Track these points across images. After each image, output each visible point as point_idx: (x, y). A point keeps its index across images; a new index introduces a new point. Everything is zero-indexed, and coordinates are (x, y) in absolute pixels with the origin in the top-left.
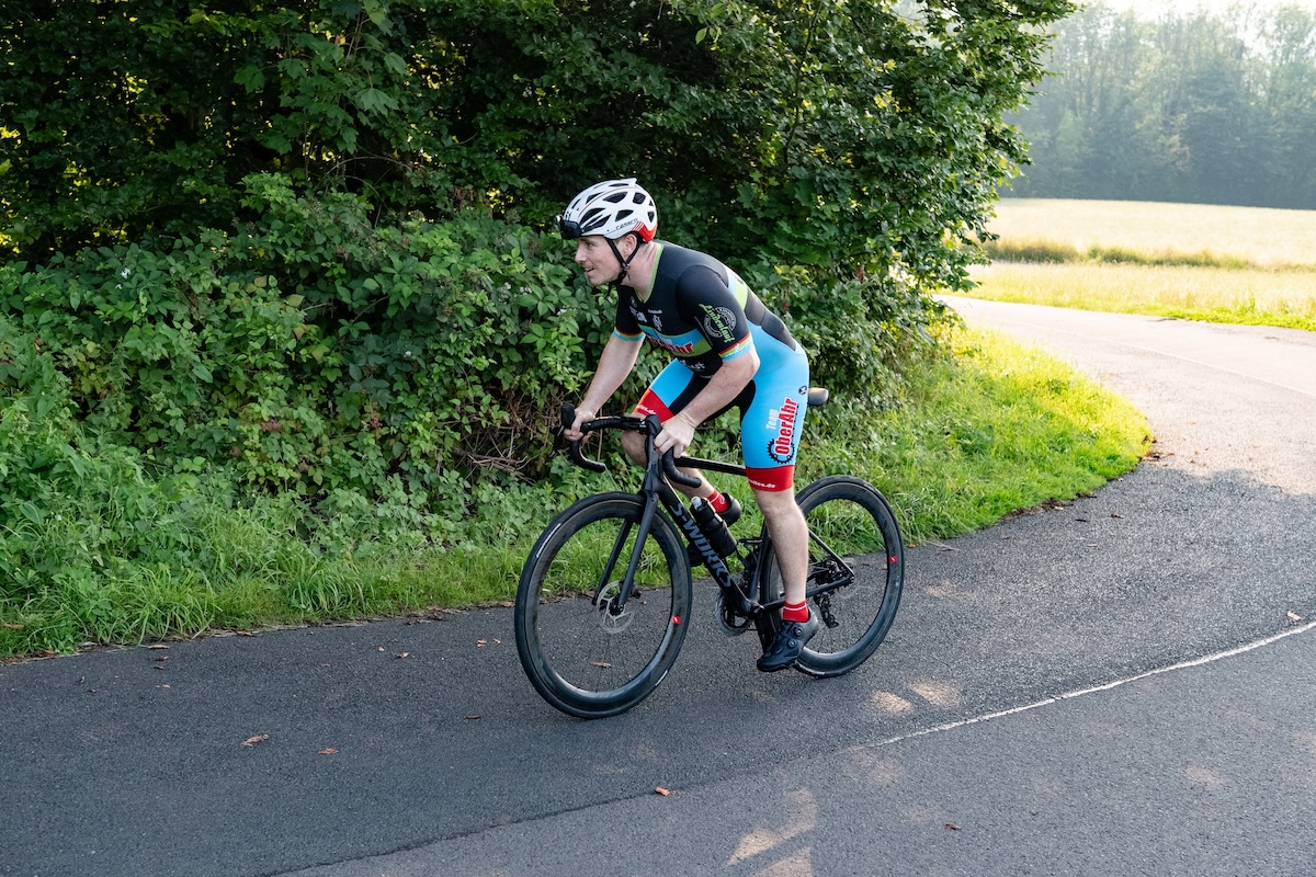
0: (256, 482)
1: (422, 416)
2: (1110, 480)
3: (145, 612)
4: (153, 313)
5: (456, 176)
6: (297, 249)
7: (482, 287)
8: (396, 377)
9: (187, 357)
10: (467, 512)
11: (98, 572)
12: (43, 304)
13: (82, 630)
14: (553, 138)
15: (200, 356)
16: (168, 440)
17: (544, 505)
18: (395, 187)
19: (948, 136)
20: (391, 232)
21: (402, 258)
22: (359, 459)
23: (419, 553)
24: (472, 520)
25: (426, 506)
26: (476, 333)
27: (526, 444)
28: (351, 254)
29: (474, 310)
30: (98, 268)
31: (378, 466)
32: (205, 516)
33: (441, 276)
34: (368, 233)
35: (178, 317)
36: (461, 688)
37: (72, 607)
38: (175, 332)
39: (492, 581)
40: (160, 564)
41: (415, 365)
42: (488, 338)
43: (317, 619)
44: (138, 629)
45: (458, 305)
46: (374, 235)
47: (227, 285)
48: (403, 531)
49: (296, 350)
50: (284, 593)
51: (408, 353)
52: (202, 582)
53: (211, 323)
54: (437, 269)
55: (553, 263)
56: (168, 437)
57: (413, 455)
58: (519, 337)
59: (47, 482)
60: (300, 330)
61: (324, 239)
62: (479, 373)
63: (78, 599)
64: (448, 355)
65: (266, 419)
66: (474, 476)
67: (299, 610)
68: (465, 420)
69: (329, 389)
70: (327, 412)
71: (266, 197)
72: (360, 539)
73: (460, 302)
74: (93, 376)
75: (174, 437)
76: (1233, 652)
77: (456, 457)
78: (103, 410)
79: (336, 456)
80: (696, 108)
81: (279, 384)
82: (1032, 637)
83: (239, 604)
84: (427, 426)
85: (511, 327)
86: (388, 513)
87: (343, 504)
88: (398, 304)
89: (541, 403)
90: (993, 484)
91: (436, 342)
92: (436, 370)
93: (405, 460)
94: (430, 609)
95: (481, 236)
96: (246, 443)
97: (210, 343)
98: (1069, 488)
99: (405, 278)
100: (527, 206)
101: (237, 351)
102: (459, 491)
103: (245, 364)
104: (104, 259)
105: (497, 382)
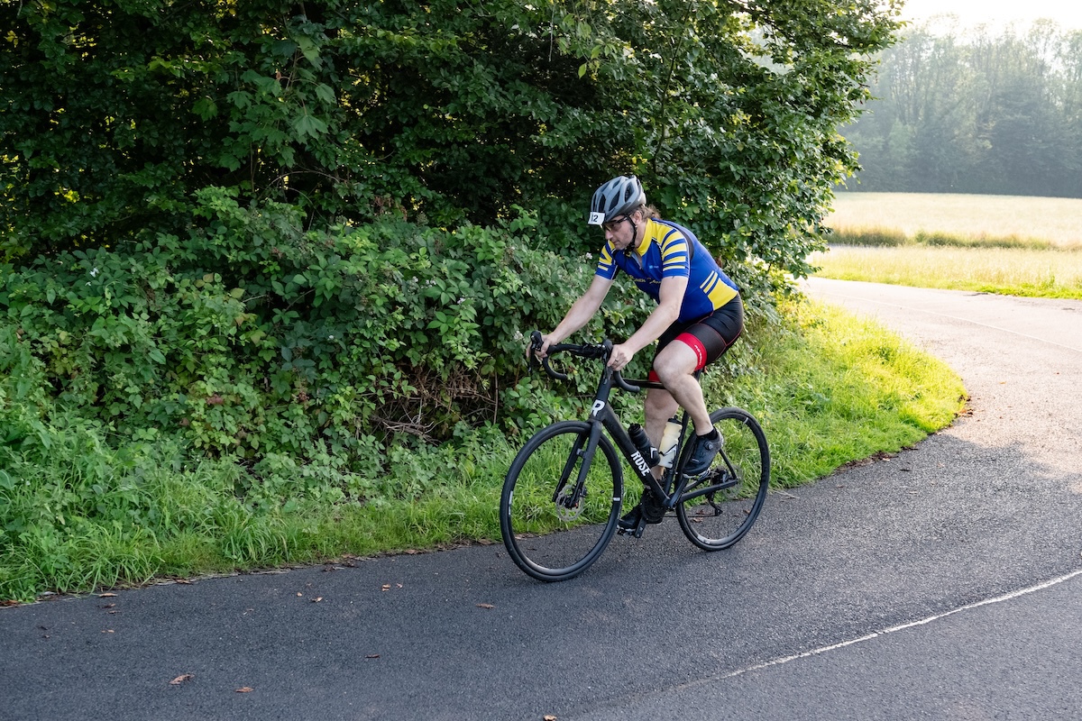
0: (202, 448)
1: (343, 390)
2: (930, 434)
3: (98, 565)
4: (116, 306)
5: (377, 186)
6: (240, 250)
7: (393, 280)
8: (322, 357)
9: (144, 343)
10: (382, 470)
11: (60, 530)
12: (25, 299)
13: (43, 581)
14: (457, 153)
15: (156, 342)
16: (127, 413)
17: (447, 463)
18: (325, 197)
19: (790, 148)
20: (319, 235)
21: (327, 257)
22: (289, 426)
23: (337, 508)
24: (385, 478)
25: (347, 466)
26: (388, 319)
27: (433, 412)
28: (284, 254)
29: (386, 300)
30: (72, 269)
31: (306, 433)
32: (154, 479)
33: (359, 272)
34: (300, 236)
35: (137, 309)
36: (365, 628)
37: (35, 561)
38: (136, 323)
39: (399, 532)
40: (114, 521)
41: (338, 347)
42: (399, 323)
43: (246, 568)
44: (91, 580)
45: (372, 296)
46: (304, 238)
47: (179, 282)
48: (326, 488)
49: (237, 336)
50: (219, 545)
51: (331, 337)
52: (149, 537)
53: (165, 313)
54: (355, 265)
55: (455, 258)
56: (128, 410)
57: (335, 423)
58: (426, 322)
59: (18, 453)
60: (241, 318)
61: (262, 241)
62: (392, 354)
63: (41, 554)
64: (365, 339)
65: (210, 394)
66: (387, 440)
67: (231, 560)
68: (380, 393)
69: (265, 368)
70: (264, 387)
71: (213, 207)
72: (288, 496)
73: (373, 293)
74: (65, 360)
75: (133, 410)
76: (1033, 589)
77: (373, 423)
78: (73, 388)
79: (270, 425)
80: (578, 128)
81: (223, 364)
82: (860, 576)
83: (179, 556)
84: (347, 398)
85: (418, 314)
86: (313, 473)
87: (275, 466)
88: (323, 295)
89: (445, 377)
90: (829, 439)
91: (355, 327)
92: (354, 352)
93: (328, 427)
94: (345, 557)
95: (395, 236)
96: (193, 415)
97: (164, 331)
98: (895, 442)
99: (328, 273)
100: (437, 210)
101: (188, 337)
102: (375, 452)
103: (194, 349)
104: (78, 260)
105: (407, 360)
